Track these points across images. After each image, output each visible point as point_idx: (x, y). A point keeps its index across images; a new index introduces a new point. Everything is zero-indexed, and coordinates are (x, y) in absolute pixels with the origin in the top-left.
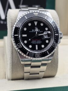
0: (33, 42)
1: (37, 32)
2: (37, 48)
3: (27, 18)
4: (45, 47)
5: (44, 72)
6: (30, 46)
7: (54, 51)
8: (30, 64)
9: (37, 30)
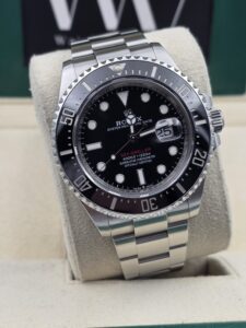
0: (127, 162)
1: (132, 128)
2: (142, 181)
3: (90, 89)
4: (168, 172)
5: (185, 248)
6: (120, 178)
7: (200, 180)
8: (133, 233)
9: (134, 121)
